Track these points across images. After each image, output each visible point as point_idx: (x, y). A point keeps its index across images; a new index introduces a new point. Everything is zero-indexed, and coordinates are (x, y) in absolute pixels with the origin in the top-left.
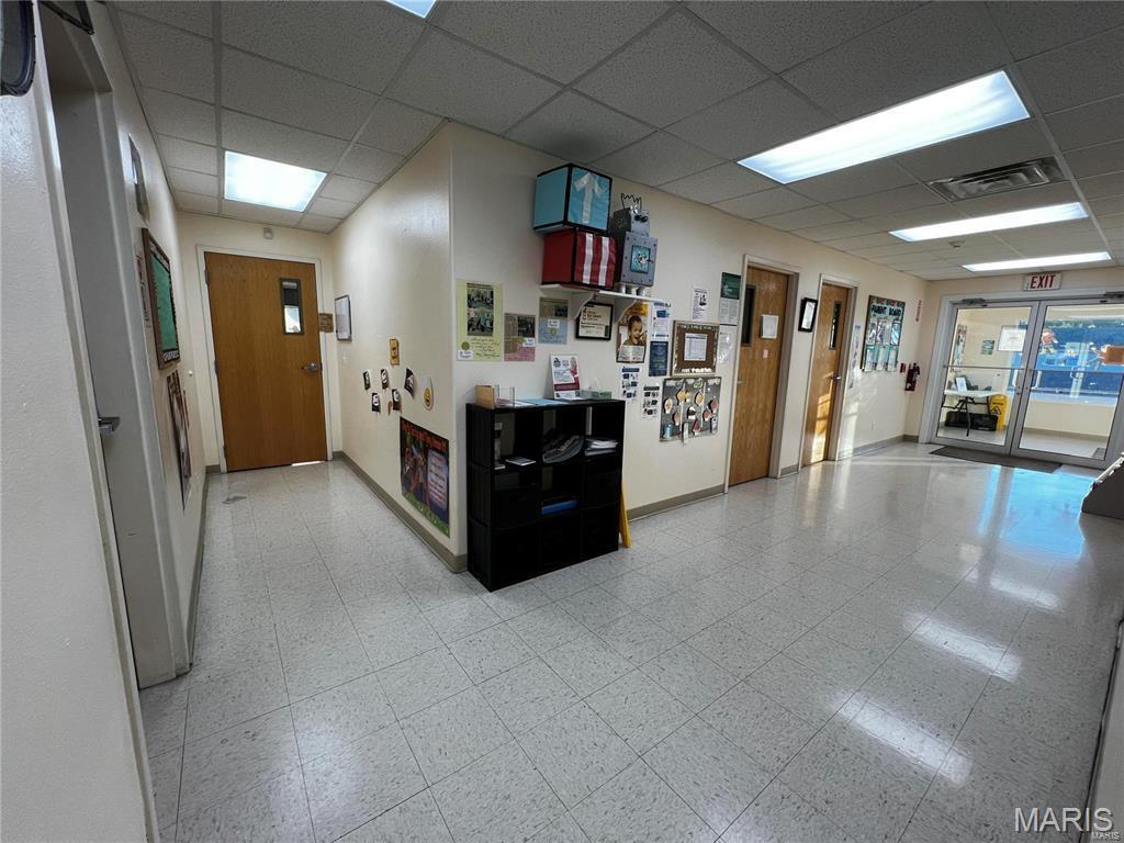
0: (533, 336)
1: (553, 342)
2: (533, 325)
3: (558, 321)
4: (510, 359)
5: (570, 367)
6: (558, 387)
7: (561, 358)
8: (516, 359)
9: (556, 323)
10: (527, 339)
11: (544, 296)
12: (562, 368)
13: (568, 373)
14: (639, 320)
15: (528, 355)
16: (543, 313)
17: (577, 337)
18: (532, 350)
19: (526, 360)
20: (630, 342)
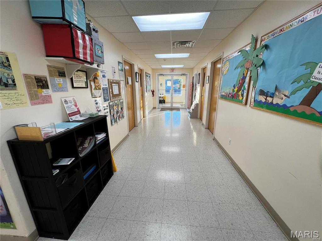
0: (48, 88)
1: (61, 91)
2: (46, 82)
3: (61, 79)
4: (35, 104)
5: (73, 103)
6: (70, 115)
7: (67, 99)
8: (39, 103)
9: (59, 81)
10: (44, 90)
11: (49, 64)
12: (69, 104)
13: (73, 107)
14: (97, 79)
15: (47, 100)
16: (51, 75)
17: (73, 87)
18: (50, 97)
19: (47, 103)
20: (96, 89)
